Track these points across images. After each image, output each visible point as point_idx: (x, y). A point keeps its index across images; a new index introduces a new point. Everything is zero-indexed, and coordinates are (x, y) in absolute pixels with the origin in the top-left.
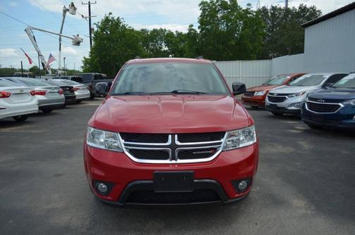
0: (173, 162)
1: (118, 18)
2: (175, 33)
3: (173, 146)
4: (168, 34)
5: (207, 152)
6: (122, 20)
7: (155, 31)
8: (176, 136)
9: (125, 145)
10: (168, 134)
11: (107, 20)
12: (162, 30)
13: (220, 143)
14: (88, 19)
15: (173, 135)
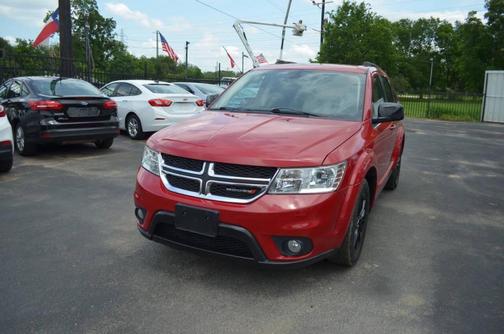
0: (202, 196)
1: (362, 4)
2: (454, 25)
3: (205, 177)
4: (442, 26)
5: (245, 191)
6: (367, 7)
7: (421, 21)
8: (211, 165)
9: (164, 168)
10: (203, 162)
11: (346, 7)
12: (433, 20)
13: (267, 183)
14: (321, 6)
15: (208, 163)
